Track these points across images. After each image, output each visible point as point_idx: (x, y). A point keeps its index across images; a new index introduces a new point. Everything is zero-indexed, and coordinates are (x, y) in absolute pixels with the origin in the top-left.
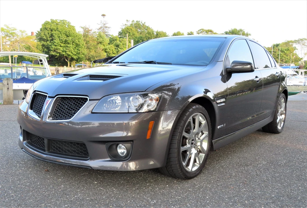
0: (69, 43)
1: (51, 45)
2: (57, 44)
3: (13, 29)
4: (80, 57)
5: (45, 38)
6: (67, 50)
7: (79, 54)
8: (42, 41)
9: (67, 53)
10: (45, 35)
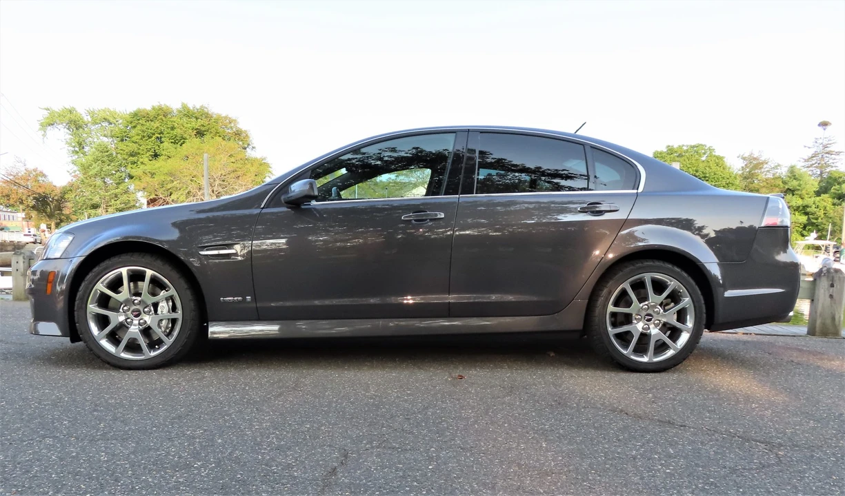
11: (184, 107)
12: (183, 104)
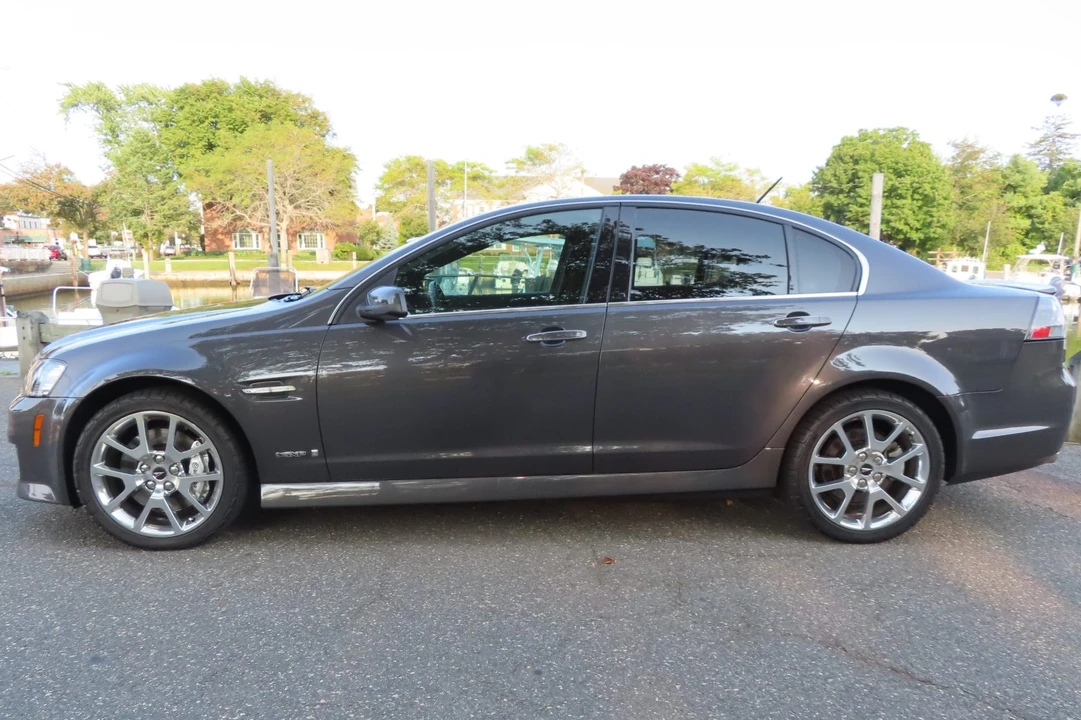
0: (901, 197)
1: (848, 205)
2: (864, 201)
3: (727, 167)
4: (932, 235)
5: (834, 184)
6: (892, 218)
7: (929, 225)
8: (826, 195)
9: (892, 224)
10: (835, 175)
11: (244, 81)
12: (241, 77)
